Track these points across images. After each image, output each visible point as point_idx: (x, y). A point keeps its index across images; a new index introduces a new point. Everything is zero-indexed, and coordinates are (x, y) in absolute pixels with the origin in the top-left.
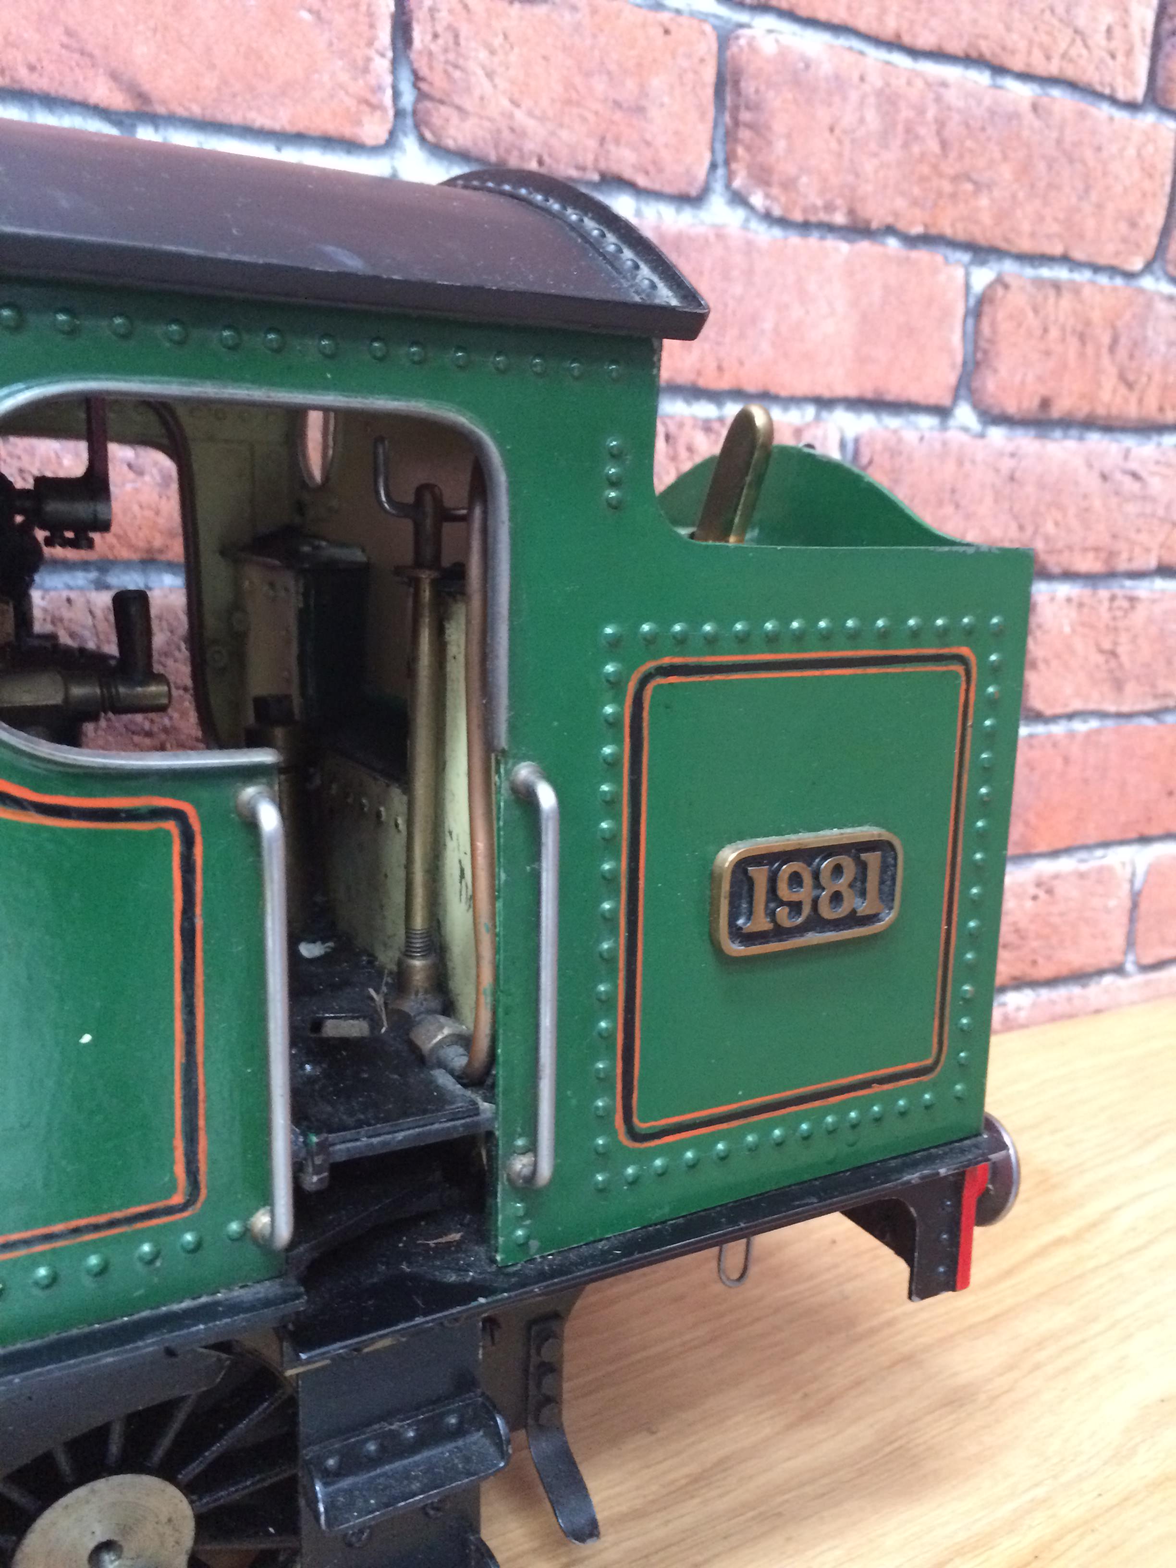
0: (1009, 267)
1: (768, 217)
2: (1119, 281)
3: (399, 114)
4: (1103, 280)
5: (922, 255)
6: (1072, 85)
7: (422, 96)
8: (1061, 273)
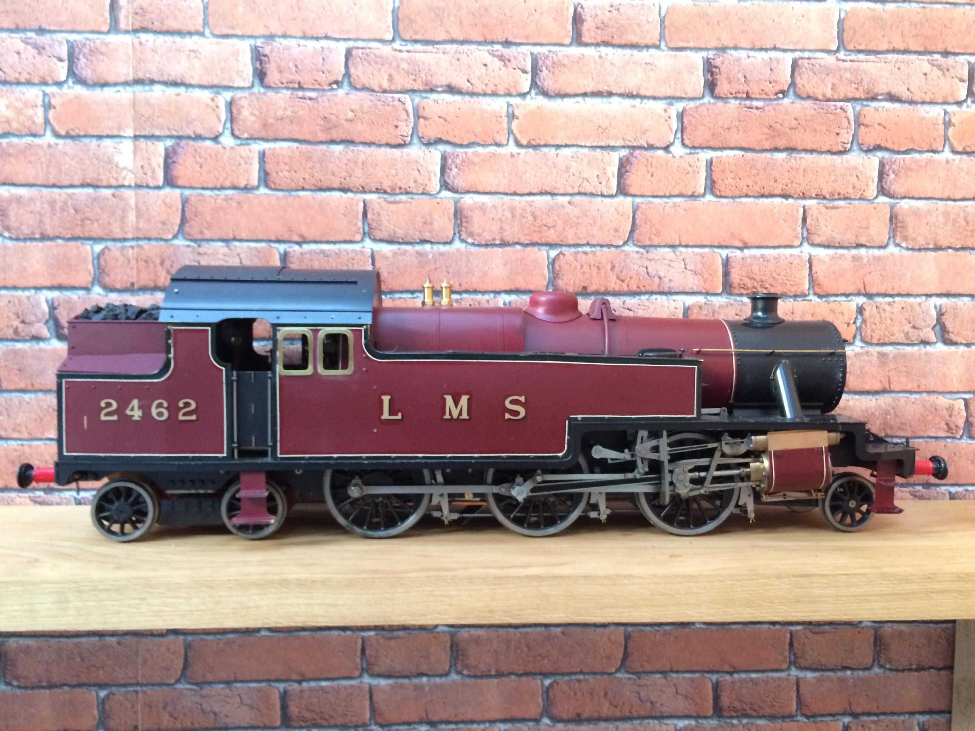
0: (564, 249)
1: (473, 244)
2: (613, 249)
3: (364, 233)
4: (605, 249)
5: (530, 249)
6: (585, 194)
7: (370, 228)
8: (587, 249)
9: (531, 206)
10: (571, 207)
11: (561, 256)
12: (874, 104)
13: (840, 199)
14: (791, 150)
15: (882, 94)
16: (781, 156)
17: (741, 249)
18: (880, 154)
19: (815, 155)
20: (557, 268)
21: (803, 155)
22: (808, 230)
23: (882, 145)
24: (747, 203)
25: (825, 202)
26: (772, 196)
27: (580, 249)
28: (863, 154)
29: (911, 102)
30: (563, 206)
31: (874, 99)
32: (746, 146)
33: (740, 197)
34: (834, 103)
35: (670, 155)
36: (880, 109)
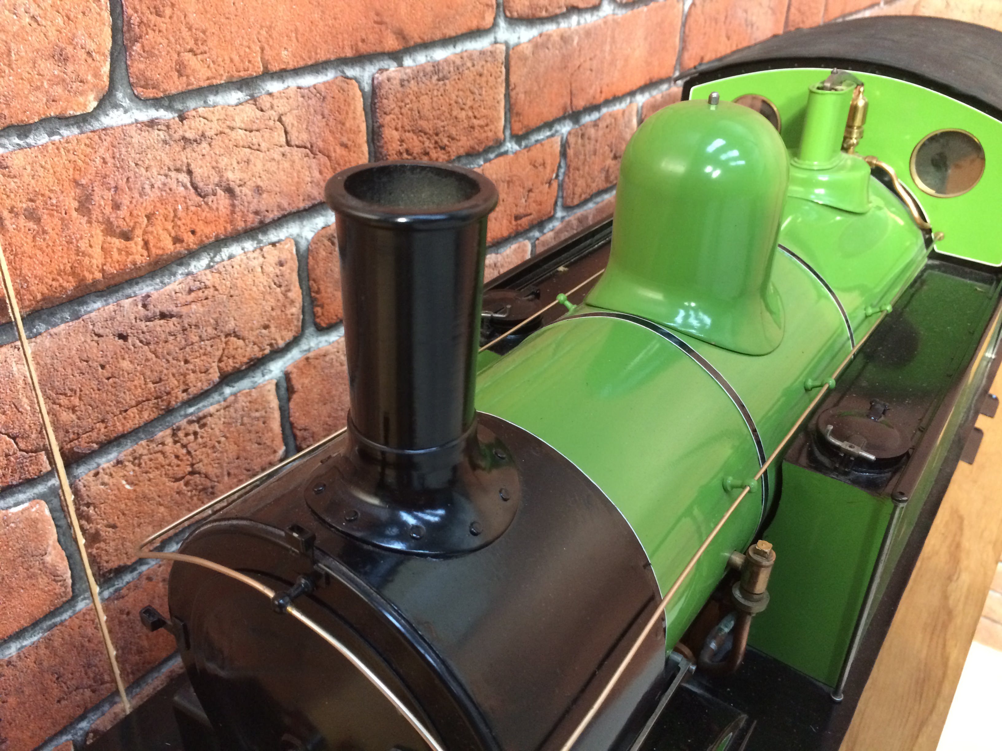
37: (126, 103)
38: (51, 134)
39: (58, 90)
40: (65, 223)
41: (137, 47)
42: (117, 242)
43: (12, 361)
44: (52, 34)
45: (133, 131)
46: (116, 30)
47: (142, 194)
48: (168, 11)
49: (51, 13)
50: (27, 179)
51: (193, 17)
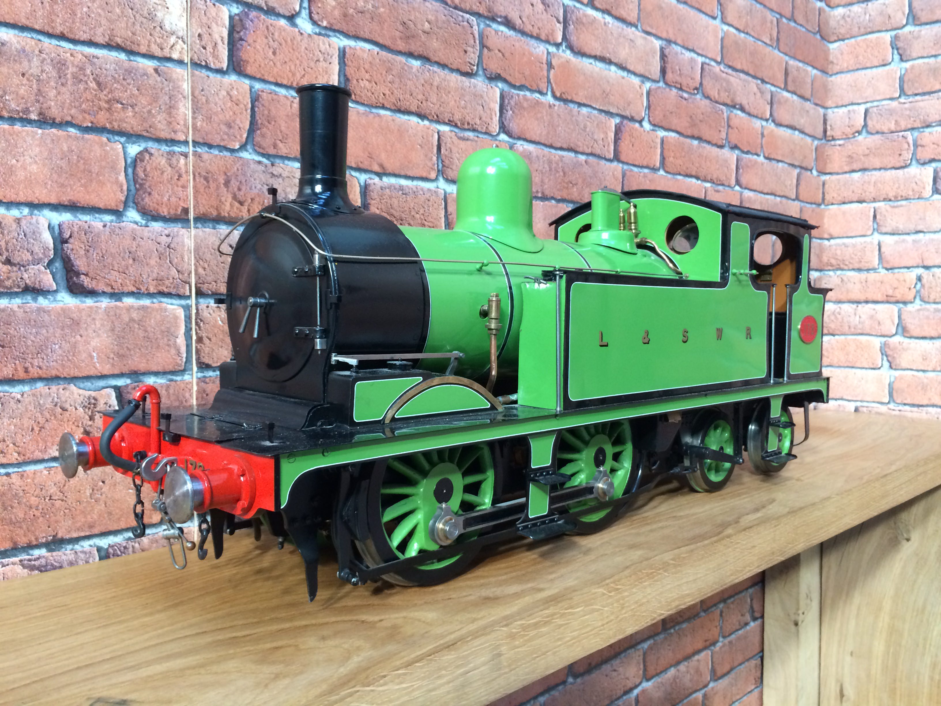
9: (93, 64)
10: (159, 79)
11: (147, 157)
12: (494, 26)
13: (469, 130)
14: (425, 58)
15: (501, 17)
16: (416, 64)
17: (380, 175)
18: (500, 85)
19: (446, 71)
20: (142, 175)
21: (435, 68)
22: (443, 161)
23: (503, 75)
24: (384, 115)
25: (456, 130)
26: (408, 112)
27: (176, 149)
28: (486, 81)
29: (523, 33)
30: (145, 74)
31: (493, 19)
32: (381, 42)
33: (376, 107)
34: (461, 13)
35: (297, 30)
36: (500, 33)
37: (251, 151)
38: (220, 152)
39: (226, 137)
40: (218, 188)
41: (259, 132)
42: (237, 204)
43: (186, 236)
44: (228, 117)
45: (251, 162)
46: (251, 123)
47: (251, 189)
48: (273, 123)
49: (229, 110)
50: (207, 164)
51: (283, 128)
